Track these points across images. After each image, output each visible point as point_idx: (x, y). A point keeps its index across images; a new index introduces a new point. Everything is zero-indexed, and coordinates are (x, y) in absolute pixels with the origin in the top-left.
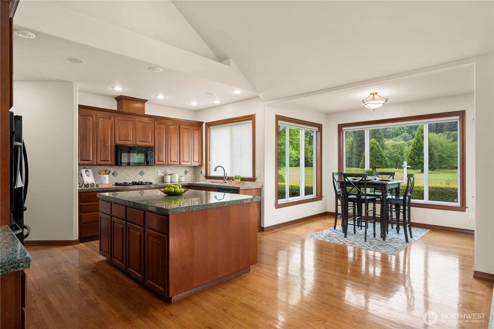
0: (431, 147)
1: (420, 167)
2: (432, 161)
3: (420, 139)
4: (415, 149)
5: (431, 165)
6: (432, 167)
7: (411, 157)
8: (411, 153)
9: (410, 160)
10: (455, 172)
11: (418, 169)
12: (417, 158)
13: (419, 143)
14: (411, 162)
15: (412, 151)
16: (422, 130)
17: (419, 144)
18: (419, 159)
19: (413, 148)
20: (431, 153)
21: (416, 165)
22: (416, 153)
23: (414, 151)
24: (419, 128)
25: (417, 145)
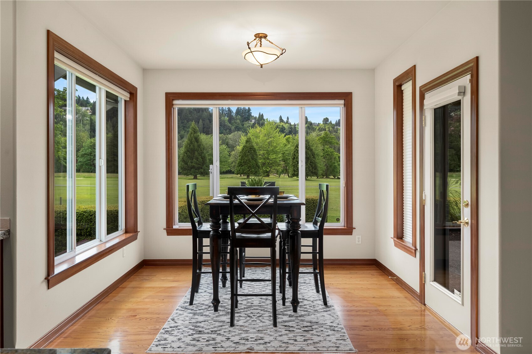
0: (203, 150)
1: (193, 172)
2: (205, 166)
3: (193, 141)
4: (188, 151)
5: (204, 170)
6: (205, 172)
7: (184, 160)
8: (184, 156)
9: (183, 163)
10: (224, 178)
11: (191, 174)
12: (189, 161)
13: (192, 144)
14: (184, 167)
15: (185, 154)
16: (195, 129)
17: (192, 146)
18: (192, 163)
19: (186, 150)
20: (203, 157)
21: (189, 170)
22: (189, 156)
23: (187, 154)
24: (192, 127)
25: (190, 146)
